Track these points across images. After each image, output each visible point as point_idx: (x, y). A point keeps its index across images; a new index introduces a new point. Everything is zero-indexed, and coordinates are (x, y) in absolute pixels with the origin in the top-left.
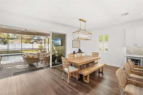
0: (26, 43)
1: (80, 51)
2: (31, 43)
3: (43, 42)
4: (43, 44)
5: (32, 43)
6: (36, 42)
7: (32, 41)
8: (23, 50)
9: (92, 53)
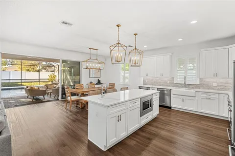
0: (28, 70)
1: (99, 83)
2: (36, 71)
3: (56, 69)
4: (56, 74)
5: (38, 71)
6: (45, 69)
7: (38, 68)
8: (23, 82)
9: (110, 84)
